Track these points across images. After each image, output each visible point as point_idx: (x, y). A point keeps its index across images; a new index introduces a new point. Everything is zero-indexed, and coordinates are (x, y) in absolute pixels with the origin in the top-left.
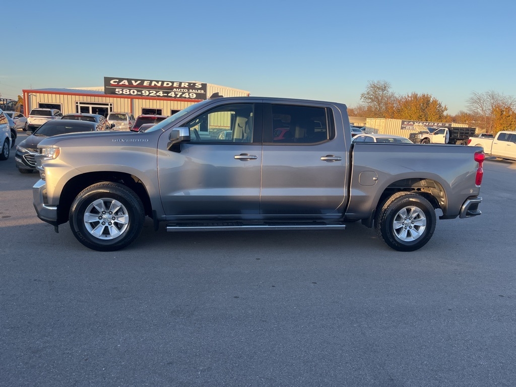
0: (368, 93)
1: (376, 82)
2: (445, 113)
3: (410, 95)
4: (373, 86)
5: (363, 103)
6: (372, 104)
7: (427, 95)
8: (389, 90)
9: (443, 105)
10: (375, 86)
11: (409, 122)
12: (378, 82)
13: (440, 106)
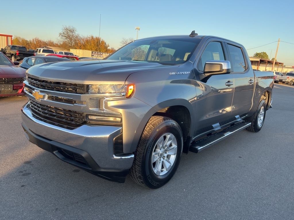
0: (64, 33)
1: (68, 27)
2: (108, 48)
3: (89, 37)
4: (66, 29)
5: (61, 39)
6: (66, 40)
7: (99, 38)
8: (76, 32)
9: (107, 44)
10: (67, 30)
11: (96, 52)
12: (69, 27)
13: (106, 44)
